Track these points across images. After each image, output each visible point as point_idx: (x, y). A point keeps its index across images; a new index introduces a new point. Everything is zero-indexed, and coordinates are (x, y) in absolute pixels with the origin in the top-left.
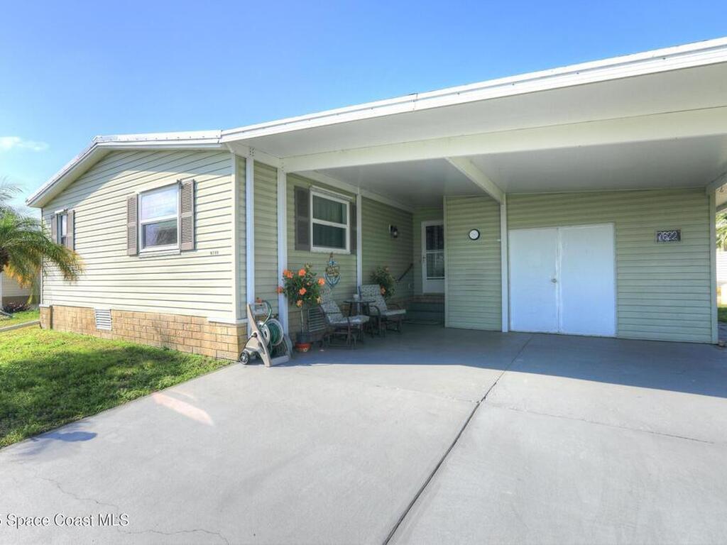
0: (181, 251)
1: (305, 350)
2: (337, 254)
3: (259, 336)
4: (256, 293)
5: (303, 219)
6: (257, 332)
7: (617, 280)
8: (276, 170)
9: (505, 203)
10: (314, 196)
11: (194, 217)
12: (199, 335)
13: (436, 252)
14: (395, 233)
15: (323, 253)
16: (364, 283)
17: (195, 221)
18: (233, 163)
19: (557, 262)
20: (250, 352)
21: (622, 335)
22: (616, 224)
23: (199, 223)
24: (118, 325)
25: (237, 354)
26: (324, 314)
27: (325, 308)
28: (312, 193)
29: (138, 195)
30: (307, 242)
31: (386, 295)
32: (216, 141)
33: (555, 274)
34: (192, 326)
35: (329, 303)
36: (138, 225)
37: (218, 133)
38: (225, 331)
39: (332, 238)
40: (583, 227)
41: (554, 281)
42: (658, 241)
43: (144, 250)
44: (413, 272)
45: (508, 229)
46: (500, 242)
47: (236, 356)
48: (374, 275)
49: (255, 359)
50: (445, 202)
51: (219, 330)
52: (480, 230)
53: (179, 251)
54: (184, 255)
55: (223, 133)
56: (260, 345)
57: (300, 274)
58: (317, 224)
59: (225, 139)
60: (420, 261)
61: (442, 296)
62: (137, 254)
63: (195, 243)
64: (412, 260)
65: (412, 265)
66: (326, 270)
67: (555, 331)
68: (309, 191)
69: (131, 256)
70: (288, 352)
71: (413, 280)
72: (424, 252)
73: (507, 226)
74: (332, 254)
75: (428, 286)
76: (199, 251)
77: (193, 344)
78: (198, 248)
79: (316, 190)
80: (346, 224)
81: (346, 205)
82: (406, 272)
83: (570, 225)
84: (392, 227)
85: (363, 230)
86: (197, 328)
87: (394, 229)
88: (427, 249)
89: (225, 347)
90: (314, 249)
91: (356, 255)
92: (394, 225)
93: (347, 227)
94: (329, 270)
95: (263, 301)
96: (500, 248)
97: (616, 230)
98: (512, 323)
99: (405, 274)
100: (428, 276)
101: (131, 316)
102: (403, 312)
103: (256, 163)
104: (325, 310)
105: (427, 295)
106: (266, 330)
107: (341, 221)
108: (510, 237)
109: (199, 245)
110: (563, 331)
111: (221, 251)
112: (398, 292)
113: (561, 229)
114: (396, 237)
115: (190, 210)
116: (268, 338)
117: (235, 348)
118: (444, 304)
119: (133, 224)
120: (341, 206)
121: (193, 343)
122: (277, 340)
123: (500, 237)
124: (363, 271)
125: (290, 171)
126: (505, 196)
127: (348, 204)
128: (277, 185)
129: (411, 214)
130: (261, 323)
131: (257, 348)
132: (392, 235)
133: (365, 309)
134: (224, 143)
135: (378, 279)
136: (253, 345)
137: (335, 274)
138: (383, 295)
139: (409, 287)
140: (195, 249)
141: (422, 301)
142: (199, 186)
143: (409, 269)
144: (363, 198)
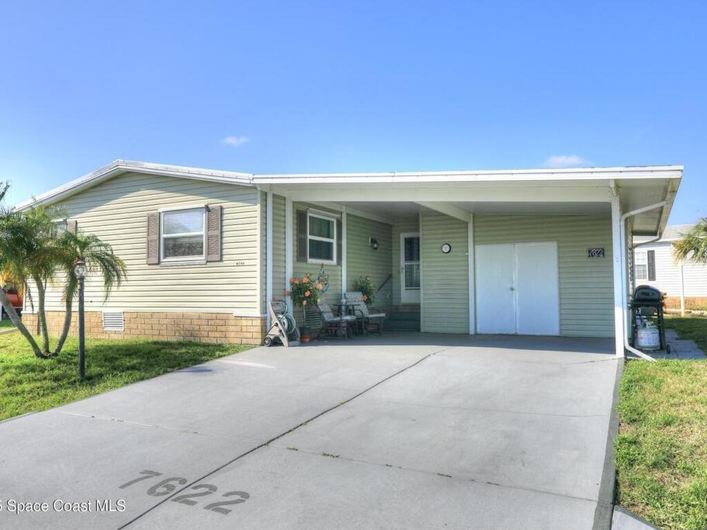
0: (207, 262)
1: (307, 340)
2: (327, 265)
3: (279, 325)
4: (273, 295)
5: (303, 236)
6: (278, 322)
7: (560, 289)
8: (285, 199)
9: (472, 221)
10: (310, 217)
11: (221, 235)
12: (223, 328)
13: (414, 263)
14: (375, 245)
15: (316, 264)
16: (348, 290)
17: (222, 238)
18: (259, 196)
19: (514, 274)
20: (272, 337)
21: (565, 333)
22: (559, 242)
23: (225, 240)
24: (133, 326)
25: (260, 340)
26: (321, 313)
27: (321, 308)
28: (309, 214)
29: (160, 213)
30: (305, 256)
31: (368, 302)
32: (248, 182)
33: (513, 283)
34: (218, 321)
35: (324, 305)
36: (159, 238)
37: (251, 176)
38: (250, 323)
39: (322, 251)
40: (533, 244)
41: (512, 289)
42: (589, 256)
43: (166, 260)
44: (392, 283)
45: (474, 245)
46: (468, 256)
47: (259, 341)
48: (357, 284)
49: (276, 342)
50: (421, 218)
51: (244, 322)
52: (451, 245)
53: (205, 261)
54: (209, 264)
55: (255, 176)
56: (281, 331)
57: (304, 281)
58: (313, 240)
59: (255, 181)
60: (399, 272)
61: (418, 306)
62: (159, 263)
63: (222, 255)
64: (391, 270)
65: (391, 276)
66: (319, 279)
67: (513, 332)
68: (306, 213)
69: (149, 264)
70: (299, 339)
71: (392, 290)
72: (403, 263)
73: (474, 241)
74: (323, 265)
75: (405, 296)
76: (225, 262)
77: (218, 336)
78: (224, 259)
79: (311, 212)
80: (333, 238)
81: (333, 222)
82: (385, 282)
83: (525, 242)
84: (372, 240)
85: (347, 243)
86: (222, 322)
87: (373, 241)
88: (406, 260)
89: (249, 335)
90: (310, 261)
91: (341, 266)
92: (374, 237)
93: (334, 241)
94: (320, 278)
95: (279, 301)
96: (468, 261)
97: (559, 247)
98: (478, 327)
99: (383, 285)
100: (406, 286)
101: (150, 317)
102: (383, 315)
103: (274, 196)
104: (322, 310)
105: (405, 305)
106: (285, 321)
107: (329, 236)
108: (477, 251)
109: (225, 257)
110: (519, 332)
111: (246, 262)
112: (378, 299)
113: (517, 245)
114: (376, 249)
115: (217, 229)
116: (286, 326)
117: (259, 335)
118: (419, 313)
119: (155, 237)
120: (329, 223)
121: (217, 334)
122: (291, 329)
123: (468, 252)
124: (347, 280)
125: (294, 200)
126: (471, 215)
127: (335, 221)
128: (285, 211)
129: (391, 226)
130: (281, 316)
131: (277, 334)
132: (372, 247)
133: (350, 311)
134: (255, 184)
135: (360, 287)
136: (275, 332)
137: (325, 282)
138: (365, 302)
139: (388, 297)
140: (221, 260)
141: (401, 311)
142: (225, 211)
143: (388, 280)
144: (348, 215)
